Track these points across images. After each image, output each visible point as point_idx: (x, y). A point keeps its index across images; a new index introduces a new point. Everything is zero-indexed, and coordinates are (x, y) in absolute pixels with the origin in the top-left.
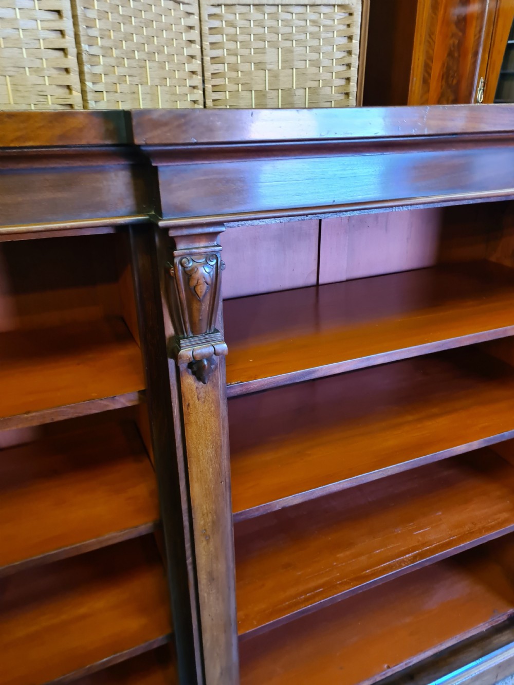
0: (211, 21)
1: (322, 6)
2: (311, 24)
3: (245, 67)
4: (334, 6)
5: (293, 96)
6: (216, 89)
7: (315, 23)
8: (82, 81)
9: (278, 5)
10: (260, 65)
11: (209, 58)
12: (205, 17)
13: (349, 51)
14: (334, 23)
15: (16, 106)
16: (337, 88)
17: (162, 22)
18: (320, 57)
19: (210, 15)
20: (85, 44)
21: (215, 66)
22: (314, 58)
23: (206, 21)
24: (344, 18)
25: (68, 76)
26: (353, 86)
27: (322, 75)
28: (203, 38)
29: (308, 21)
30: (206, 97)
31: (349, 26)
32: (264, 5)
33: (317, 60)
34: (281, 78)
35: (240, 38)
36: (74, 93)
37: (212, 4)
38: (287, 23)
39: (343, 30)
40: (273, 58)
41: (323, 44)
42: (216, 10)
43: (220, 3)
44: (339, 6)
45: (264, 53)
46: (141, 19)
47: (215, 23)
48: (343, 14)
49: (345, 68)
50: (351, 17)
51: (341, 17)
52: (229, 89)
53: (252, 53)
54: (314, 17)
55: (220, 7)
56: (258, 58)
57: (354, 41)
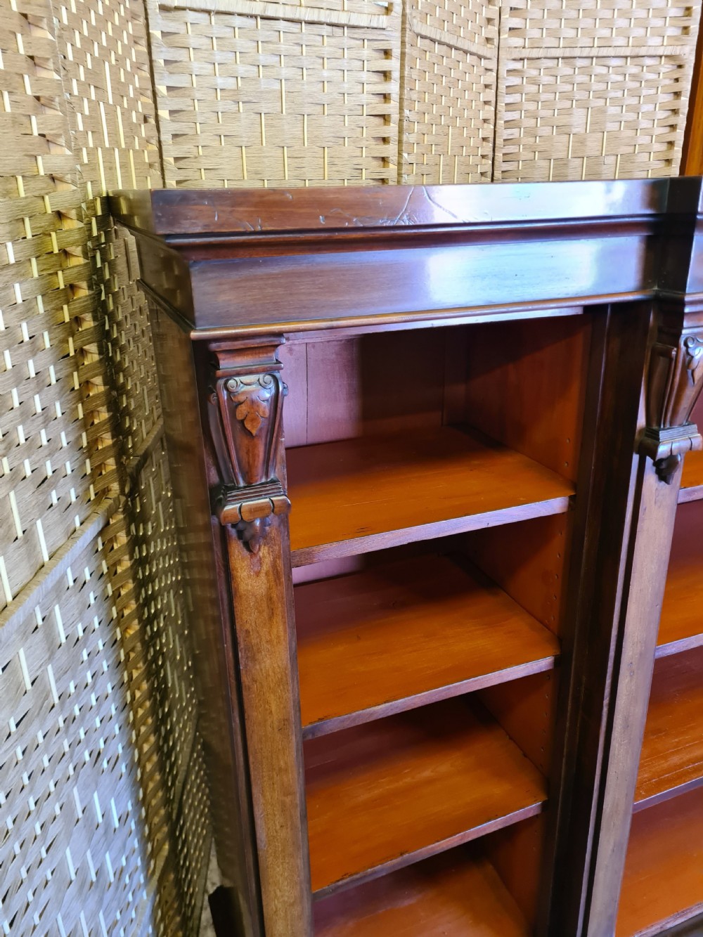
0: (510, 78)
1: (646, 58)
3: (545, 131)
4: (661, 57)
5: (601, 164)
6: (507, 158)
7: (635, 77)
8: (400, 154)
9: (592, 58)
10: (564, 129)
11: (503, 122)
12: (503, 73)
13: (675, 110)
14: (659, 77)
15: (330, 181)
16: (655, 154)
17: (465, 81)
18: (638, 118)
19: (508, 71)
21: (509, 131)
22: (631, 119)
23: (504, 78)
24: (671, 71)
25: (387, 146)
26: (678, 151)
28: (498, 98)
29: (627, 76)
30: (495, 168)
31: (677, 80)
32: (575, 58)
33: (634, 121)
34: (588, 143)
35: (543, 97)
36: (391, 166)
37: (513, 57)
38: (603, 79)
39: (670, 85)
40: (578, 120)
41: (643, 101)
42: (518, 65)
44: (666, 56)
45: (571, 114)
46: (450, 79)
47: (515, 80)
48: (671, 66)
49: (668, 129)
50: (680, 70)
51: (668, 70)
52: (523, 158)
54: (634, 70)
55: (522, 61)
56: (564, 120)
57: (682, 98)
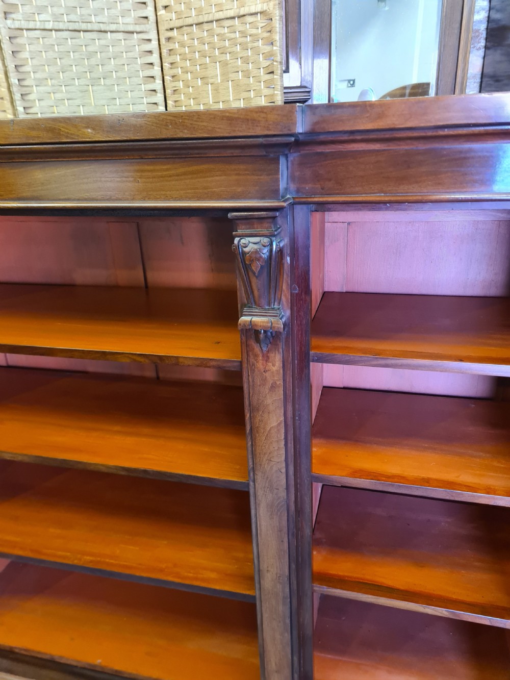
2: (241, 35)
20: (14, 79)
27: (252, 86)
43: (171, 27)
53: (198, 70)
